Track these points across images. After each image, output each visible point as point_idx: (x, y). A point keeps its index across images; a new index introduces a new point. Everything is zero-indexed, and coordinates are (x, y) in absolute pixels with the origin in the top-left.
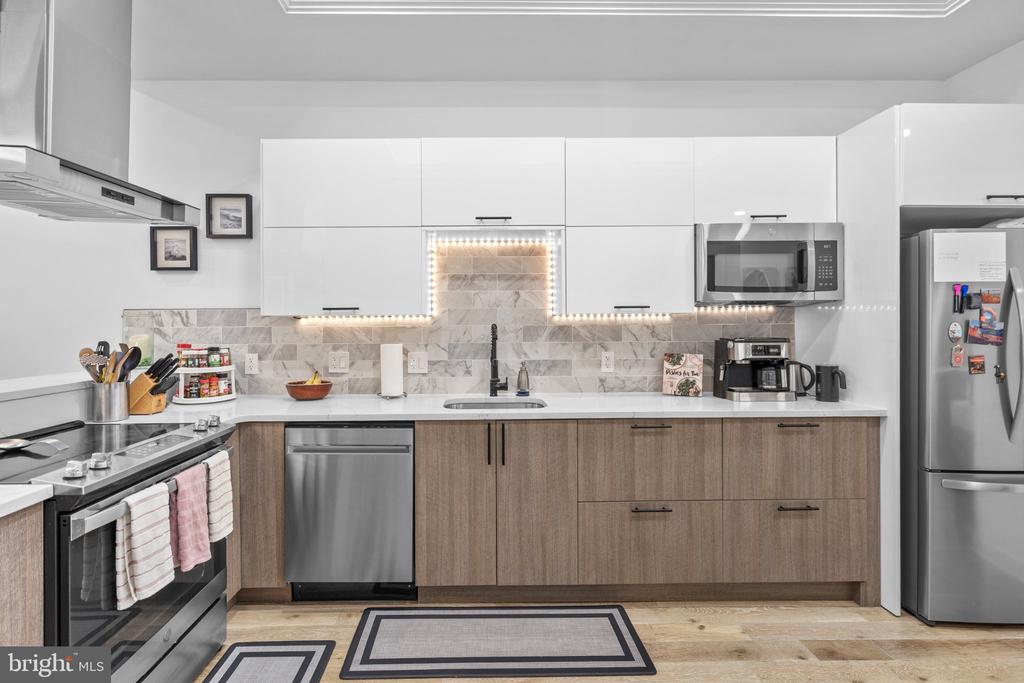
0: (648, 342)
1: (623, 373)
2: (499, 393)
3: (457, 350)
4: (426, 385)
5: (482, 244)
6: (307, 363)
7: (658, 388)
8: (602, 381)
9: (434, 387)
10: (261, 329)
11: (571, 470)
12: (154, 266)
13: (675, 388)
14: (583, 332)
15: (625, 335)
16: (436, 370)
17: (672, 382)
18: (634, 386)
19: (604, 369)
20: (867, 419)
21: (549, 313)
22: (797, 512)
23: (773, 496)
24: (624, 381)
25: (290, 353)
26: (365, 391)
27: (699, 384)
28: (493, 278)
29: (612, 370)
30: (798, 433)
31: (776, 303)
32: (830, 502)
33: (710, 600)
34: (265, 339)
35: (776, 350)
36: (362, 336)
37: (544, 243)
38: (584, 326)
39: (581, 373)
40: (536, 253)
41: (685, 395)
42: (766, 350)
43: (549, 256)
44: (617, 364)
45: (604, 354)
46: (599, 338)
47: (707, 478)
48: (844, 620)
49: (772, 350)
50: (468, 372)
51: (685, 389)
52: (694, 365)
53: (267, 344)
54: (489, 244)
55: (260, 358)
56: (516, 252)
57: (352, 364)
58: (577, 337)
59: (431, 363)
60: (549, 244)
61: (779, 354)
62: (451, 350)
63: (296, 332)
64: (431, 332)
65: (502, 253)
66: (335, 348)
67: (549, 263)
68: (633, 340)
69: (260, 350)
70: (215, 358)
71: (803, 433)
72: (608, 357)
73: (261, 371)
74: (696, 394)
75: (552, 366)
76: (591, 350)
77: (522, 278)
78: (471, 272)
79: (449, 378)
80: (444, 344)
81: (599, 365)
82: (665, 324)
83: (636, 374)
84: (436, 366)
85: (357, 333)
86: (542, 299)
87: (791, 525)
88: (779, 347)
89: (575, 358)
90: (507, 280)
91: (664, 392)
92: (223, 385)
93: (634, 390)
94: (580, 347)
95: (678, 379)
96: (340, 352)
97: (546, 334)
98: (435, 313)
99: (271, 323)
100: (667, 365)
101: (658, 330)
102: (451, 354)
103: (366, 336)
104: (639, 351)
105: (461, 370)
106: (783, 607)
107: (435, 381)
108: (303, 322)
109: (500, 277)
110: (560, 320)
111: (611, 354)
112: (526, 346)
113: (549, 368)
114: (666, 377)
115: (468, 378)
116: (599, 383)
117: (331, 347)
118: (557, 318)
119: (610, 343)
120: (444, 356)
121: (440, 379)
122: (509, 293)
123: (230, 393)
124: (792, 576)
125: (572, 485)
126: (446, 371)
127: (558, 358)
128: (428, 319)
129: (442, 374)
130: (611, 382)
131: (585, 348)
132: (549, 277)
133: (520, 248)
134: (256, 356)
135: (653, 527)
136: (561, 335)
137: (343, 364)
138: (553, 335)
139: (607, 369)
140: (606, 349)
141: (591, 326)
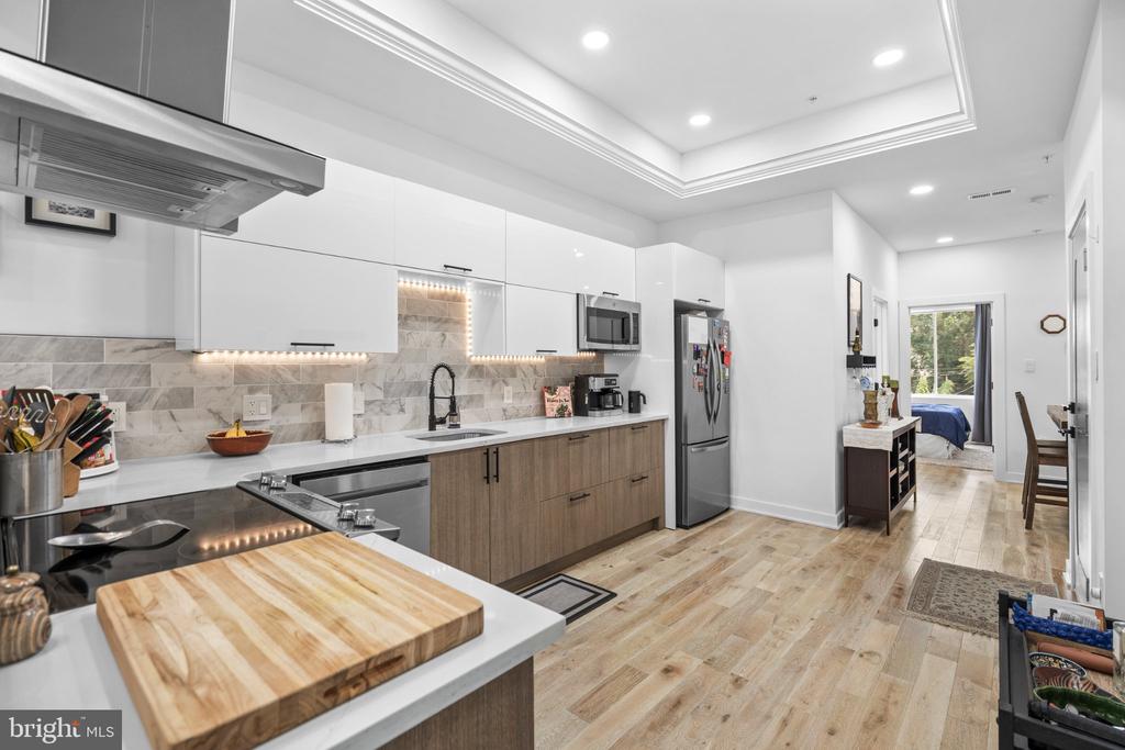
0: (532, 377)
1: (518, 403)
2: (438, 427)
3: (392, 389)
4: (361, 426)
5: (414, 285)
6: (210, 411)
7: (542, 413)
8: (504, 410)
9: (370, 427)
10: (131, 367)
13: (555, 413)
14: (492, 370)
15: (519, 373)
16: (372, 410)
17: (552, 408)
18: (524, 413)
19: (506, 401)
20: (658, 421)
21: (468, 354)
24: (518, 410)
25: (182, 398)
26: (292, 439)
27: (570, 408)
28: (424, 320)
29: (511, 401)
30: (638, 433)
31: (596, 350)
32: (649, 472)
34: (139, 381)
35: (614, 382)
36: (289, 376)
37: (464, 292)
38: (492, 366)
39: (489, 404)
40: (457, 299)
41: (562, 416)
42: (610, 382)
43: (468, 303)
44: (515, 395)
45: (506, 389)
46: (502, 376)
47: (603, 469)
50: (402, 410)
51: (561, 413)
52: (564, 394)
53: (141, 388)
54: (420, 286)
55: (129, 408)
56: (443, 297)
57: (275, 409)
58: (488, 374)
59: (368, 403)
60: (468, 292)
61: (616, 384)
62: (386, 390)
63: (193, 371)
64: (367, 370)
65: (432, 296)
66: (252, 391)
67: (468, 310)
68: (523, 376)
69: (129, 397)
71: (640, 432)
72: (508, 390)
73: (130, 425)
74: (569, 415)
75: (472, 399)
76: (497, 385)
77: (447, 321)
78: (405, 312)
79: (385, 417)
80: (380, 383)
81: (503, 398)
82: (542, 364)
83: (525, 403)
84: (372, 406)
85: (281, 372)
86: (462, 340)
87: (637, 490)
88: (616, 380)
89: (486, 393)
90: (435, 322)
91: (548, 415)
93: (525, 416)
94: (489, 383)
95: (556, 406)
96: (259, 395)
97: (465, 373)
99: (150, 359)
100: (547, 395)
101: (538, 369)
102: (386, 393)
103: (293, 375)
104: (527, 385)
105: (396, 407)
107: (370, 421)
108: (204, 358)
109: (430, 319)
110: (476, 360)
111: (510, 388)
113: (468, 402)
114: (547, 404)
115: (402, 415)
116: (502, 413)
117: (245, 390)
118: (473, 359)
119: (510, 380)
120: (380, 395)
121: (375, 419)
122: (438, 333)
126: (381, 410)
127: (474, 392)
128: (364, 356)
129: (377, 414)
130: (511, 412)
131: (494, 383)
132: (468, 322)
133: (446, 294)
134: (123, 405)
135: (580, 509)
136: (477, 374)
137: (263, 410)
138: (471, 374)
139: (508, 401)
140: (506, 384)
141: (497, 366)
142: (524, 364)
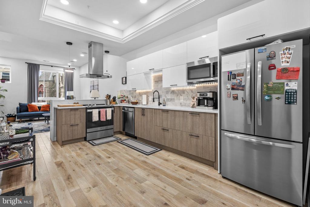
0: (191, 94)
1: (185, 102)
3: (156, 96)
4: (152, 103)
6: (137, 99)
8: (181, 103)
11: (154, 119)
12: (122, 83)
13: (192, 106)
14: (177, 92)
15: (186, 92)
18: (187, 105)
19: (181, 101)
22: (196, 137)
23: (190, 132)
24: (185, 104)
30: (196, 116)
32: (204, 136)
33: (180, 155)
35: (206, 95)
38: (177, 90)
39: (176, 101)
42: (203, 95)
44: (184, 99)
45: (181, 97)
46: (180, 93)
47: (176, 125)
48: (204, 169)
49: (205, 95)
53: (133, 95)
58: (176, 93)
61: (207, 96)
63: (136, 93)
64: (152, 93)
66: (140, 96)
68: (187, 93)
70: (124, 97)
71: (197, 116)
75: (171, 100)
76: (178, 96)
78: (158, 80)
81: (180, 100)
82: (195, 89)
83: (188, 102)
85: (143, 93)
87: (194, 140)
88: (207, 94)
89: (175, 98)
92: (125, 102)
93: (188, 106)
94: (176, 95)
95: (193, 103)
97: (170, 93)
98: (153, 89)
100: (192, 100)
101: (193, 91)
104: (189, 96)
106: (193, 161)
108: (137, 91)
111: (182, 97)
112: (167, 95)
114: (191, 103)
116: (180, 104)
119: (182, 94)
123: (126, 103)
124: (194, 154)
125: (154, 122)
127: (172, 98)
130: (183, 104)
131: (177, 95)
135: (166, 133)
136: (173, 93)
137: (141, 99)
138: (171, 93)
139: (182, 101)
140: (181, 96)
141: (178, 91)
142: (188, 89)
